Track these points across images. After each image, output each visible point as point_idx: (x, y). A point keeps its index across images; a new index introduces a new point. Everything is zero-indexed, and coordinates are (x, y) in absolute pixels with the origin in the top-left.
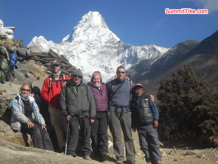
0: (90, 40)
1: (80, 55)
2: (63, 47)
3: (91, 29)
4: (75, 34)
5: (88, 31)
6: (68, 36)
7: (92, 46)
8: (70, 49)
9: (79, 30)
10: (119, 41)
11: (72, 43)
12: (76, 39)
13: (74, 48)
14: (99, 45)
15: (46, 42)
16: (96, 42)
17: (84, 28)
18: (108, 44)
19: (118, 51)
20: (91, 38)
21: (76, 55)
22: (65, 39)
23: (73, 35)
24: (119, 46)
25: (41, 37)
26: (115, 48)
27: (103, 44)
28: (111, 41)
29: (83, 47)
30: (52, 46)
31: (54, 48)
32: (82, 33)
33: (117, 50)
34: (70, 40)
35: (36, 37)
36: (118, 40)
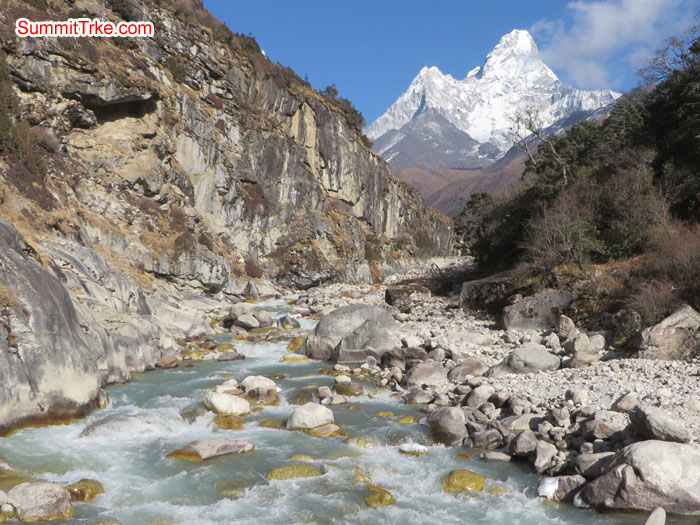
0: (510, 77)
1: (492, 101)
2: (467, 87)
3: (513, 58)
4: (488, 66)
5: (508, 62)
6: (478, 68)
7: (512, 86)
8: (478, 91)
9: (494, 59)
10: (557, 82)
11: (482, 81)
12: (488, 74)
13: (484, 88)
14: (523, 85)
15: (440, 77)
16: (520, 80)
17: (502, 57)
18: (537, 86)
19: (553, 97)
20: (512, 73)
21: (486, 101)
22: (471, 73)
23: (485, 68)
24: (555, 90)
25: (434, 68)
26: (549, 92)
27: (530, 85)
28: (543, 80)
29: (498, 87)
30: (449, 84)
31: (453, 87)
32: (498, 64)
33: (551, 95)
34: (480, 75)
35: (426, 68)
36: (555, 78)
